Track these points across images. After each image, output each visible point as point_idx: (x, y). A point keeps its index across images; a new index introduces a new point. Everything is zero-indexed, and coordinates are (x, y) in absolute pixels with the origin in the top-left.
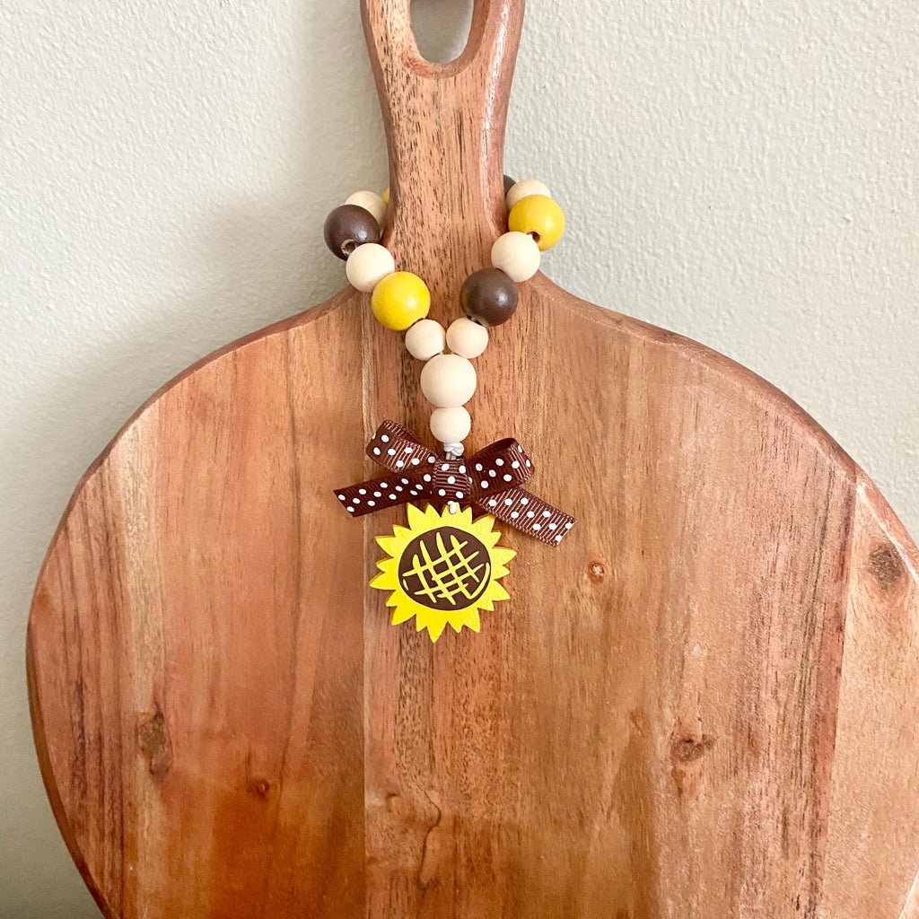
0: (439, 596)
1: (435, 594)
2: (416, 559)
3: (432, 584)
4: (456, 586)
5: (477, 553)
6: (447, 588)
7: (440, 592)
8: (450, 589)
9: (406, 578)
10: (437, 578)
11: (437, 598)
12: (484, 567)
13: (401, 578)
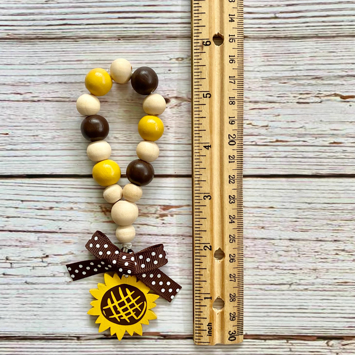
0: (121, 318)
1: (119, 317)
2: (109, 300)
3: (118, 312)
4: (130, 313)
5: (140, 297)
6: (125, 314)
7: (122, 316)
8: (126, 315)
9: (105, 310)
10: (120, 309)
11: (120, 319)
12: (143, 304)
13: (102, 310)
